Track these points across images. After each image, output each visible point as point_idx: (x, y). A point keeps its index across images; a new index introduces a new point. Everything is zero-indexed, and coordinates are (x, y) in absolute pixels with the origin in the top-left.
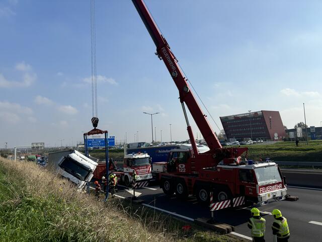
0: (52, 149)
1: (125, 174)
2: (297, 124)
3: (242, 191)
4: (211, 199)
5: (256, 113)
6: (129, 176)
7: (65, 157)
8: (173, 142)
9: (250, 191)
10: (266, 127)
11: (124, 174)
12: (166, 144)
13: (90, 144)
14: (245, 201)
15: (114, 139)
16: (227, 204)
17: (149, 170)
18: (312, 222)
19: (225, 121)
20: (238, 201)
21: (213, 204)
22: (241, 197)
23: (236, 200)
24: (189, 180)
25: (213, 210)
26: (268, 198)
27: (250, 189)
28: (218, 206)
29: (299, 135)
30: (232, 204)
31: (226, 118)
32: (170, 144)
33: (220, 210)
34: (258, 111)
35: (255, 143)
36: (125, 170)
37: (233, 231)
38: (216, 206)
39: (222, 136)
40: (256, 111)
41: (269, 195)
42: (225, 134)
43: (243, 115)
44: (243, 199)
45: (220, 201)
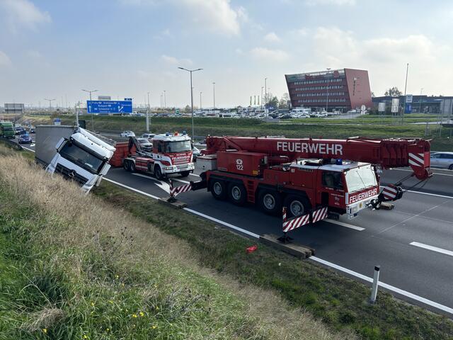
0: (36, 110)
1: (156, 162)
2: (388, 90)
3: (325, 201)
4: (285, 216)
5: (336, 72)
6: (162, 166)
7: (66, 139)
8: (217, 110)
9: (336, 201)
10: (347, 92)
11: (153, 163)
12: (207, 112)
13: (96, 109)
14: (328, 213)
15: (131, 103)
16: (304, 220)
17: (190, 159)
18: (413, 243)
19: (292, 82)
20: (319, 215)
21: (286, 223)
22: (323, 209)
23: (316, 214)
24: (249, 182)
25: (286, 230)
26: (359, 209)
27: (336, 198)
28: (292, 224)
29: (395, 109)
30: (311, 219)
31: (294, 76)
32: (211, 112)
33: (295, 229)
34: (339, 69)
35: (330, 115)
36: (155, 156)
37: (313, 255)
38: (290, 225)
39: (284, 103)
40: (336, 69)
41: (360, 205)
42: (290, 99)
43: (318, 74)
44: (326, 211)
45: (296, 218)
